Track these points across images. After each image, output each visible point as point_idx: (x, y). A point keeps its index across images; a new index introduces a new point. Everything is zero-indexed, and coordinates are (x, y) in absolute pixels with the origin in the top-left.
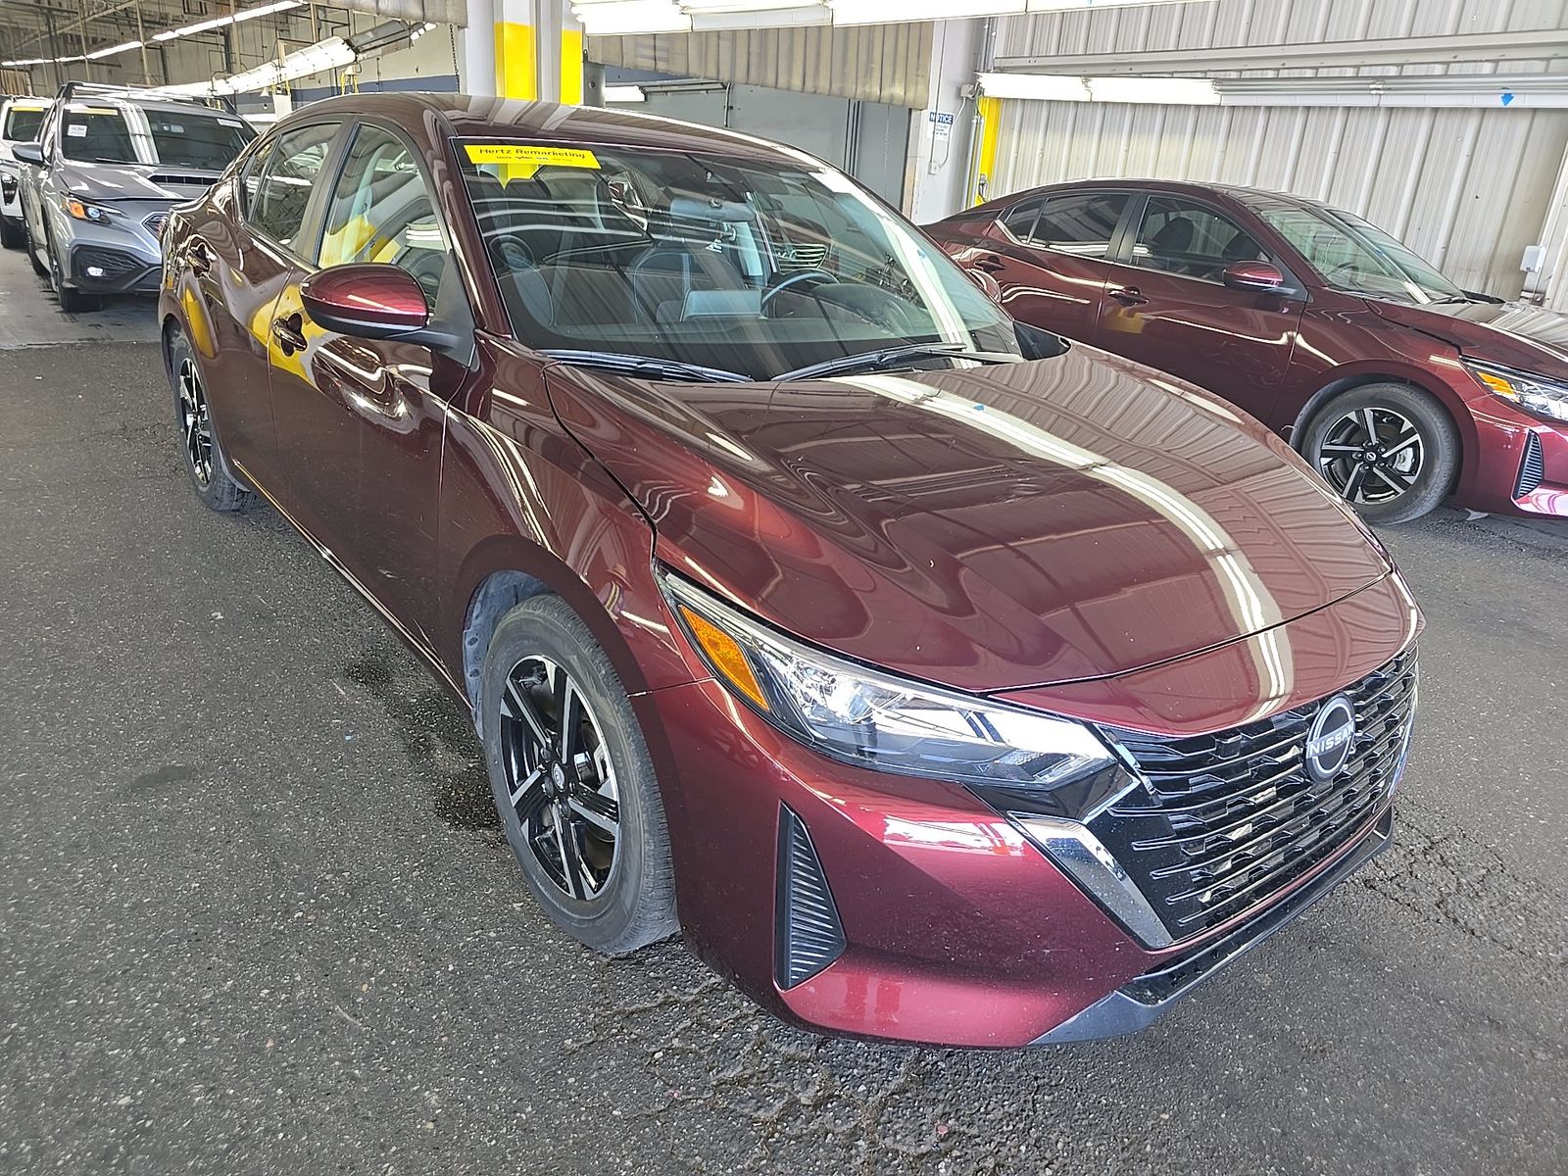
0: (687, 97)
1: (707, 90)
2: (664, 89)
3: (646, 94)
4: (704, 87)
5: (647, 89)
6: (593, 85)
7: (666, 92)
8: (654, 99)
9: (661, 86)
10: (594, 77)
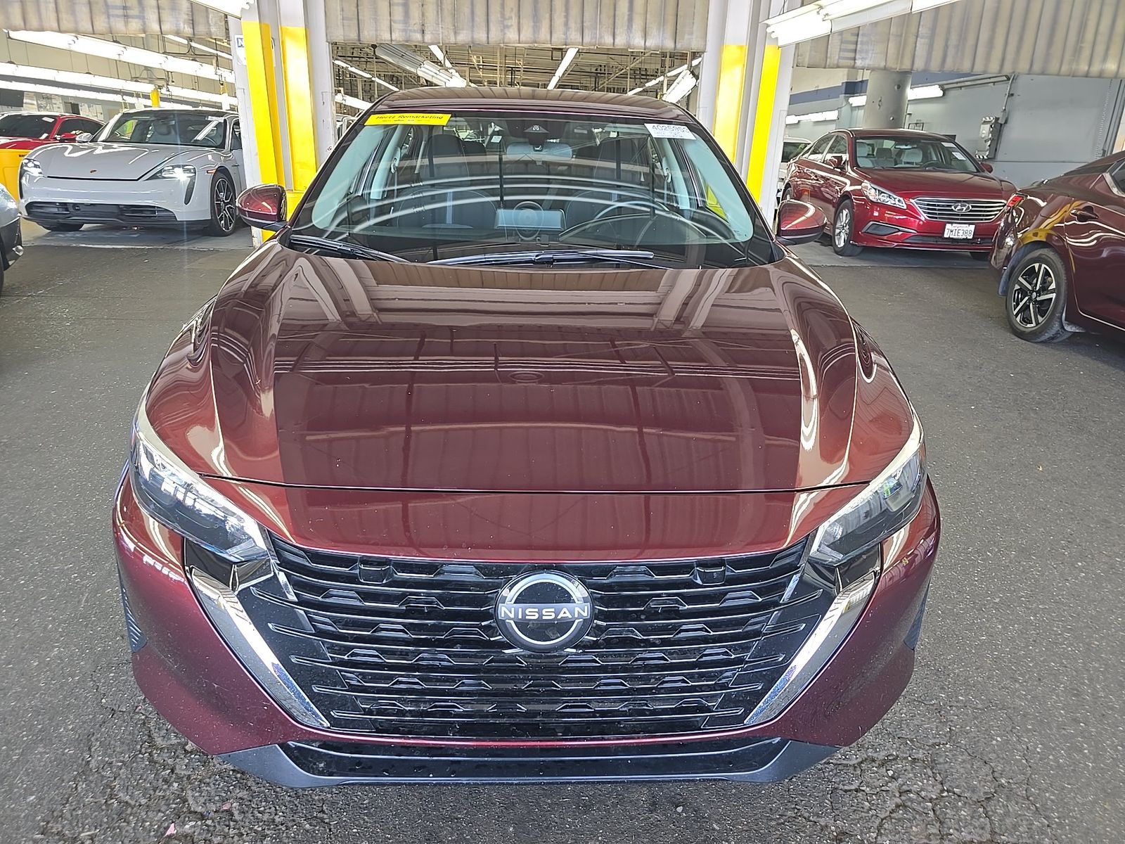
0: (977, 89)
1: (994, 83)
2: (959, 85)
3: (944, 91)
4: (992, 80)
5: (946, 87)
6: (899, 87)
7: (961, 87)
8: (952, 93)
9: (957, 83)
10: (900, 81)
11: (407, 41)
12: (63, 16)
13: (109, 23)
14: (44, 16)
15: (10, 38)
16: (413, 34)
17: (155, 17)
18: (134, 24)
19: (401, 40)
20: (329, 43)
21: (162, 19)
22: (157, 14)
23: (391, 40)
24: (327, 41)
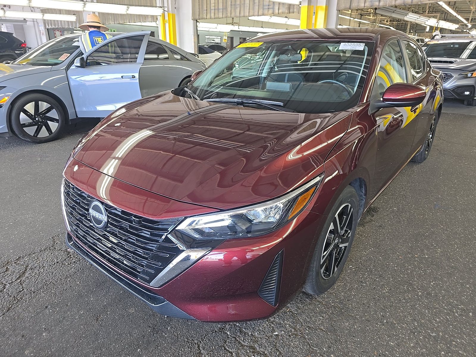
11: (371, 6)
12: (251, 11)
13: (263, 12)
14: (245, 12)
15: (248, 19)
16: (375, 3)
17: (278, 8)
18: (270, 11)
19: (369, 6)
20: (337, 11)
21: (279, 8)
22: (278, 6)
23: (364, 7)
24: (337, 10)
